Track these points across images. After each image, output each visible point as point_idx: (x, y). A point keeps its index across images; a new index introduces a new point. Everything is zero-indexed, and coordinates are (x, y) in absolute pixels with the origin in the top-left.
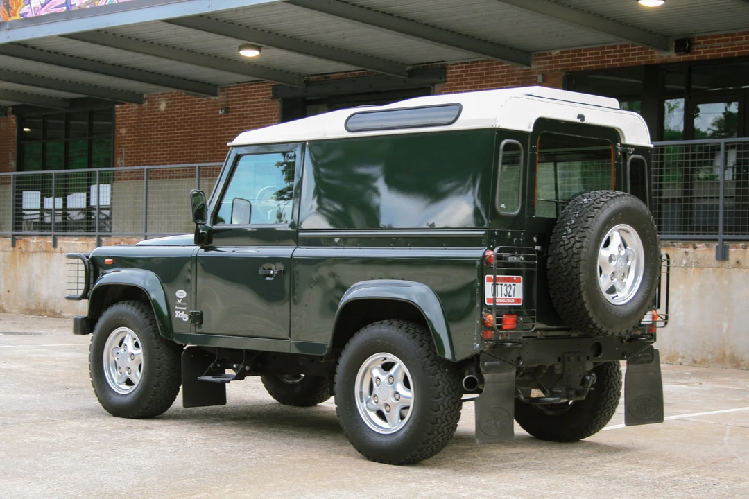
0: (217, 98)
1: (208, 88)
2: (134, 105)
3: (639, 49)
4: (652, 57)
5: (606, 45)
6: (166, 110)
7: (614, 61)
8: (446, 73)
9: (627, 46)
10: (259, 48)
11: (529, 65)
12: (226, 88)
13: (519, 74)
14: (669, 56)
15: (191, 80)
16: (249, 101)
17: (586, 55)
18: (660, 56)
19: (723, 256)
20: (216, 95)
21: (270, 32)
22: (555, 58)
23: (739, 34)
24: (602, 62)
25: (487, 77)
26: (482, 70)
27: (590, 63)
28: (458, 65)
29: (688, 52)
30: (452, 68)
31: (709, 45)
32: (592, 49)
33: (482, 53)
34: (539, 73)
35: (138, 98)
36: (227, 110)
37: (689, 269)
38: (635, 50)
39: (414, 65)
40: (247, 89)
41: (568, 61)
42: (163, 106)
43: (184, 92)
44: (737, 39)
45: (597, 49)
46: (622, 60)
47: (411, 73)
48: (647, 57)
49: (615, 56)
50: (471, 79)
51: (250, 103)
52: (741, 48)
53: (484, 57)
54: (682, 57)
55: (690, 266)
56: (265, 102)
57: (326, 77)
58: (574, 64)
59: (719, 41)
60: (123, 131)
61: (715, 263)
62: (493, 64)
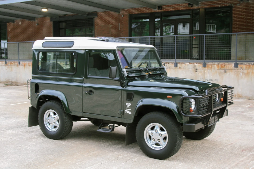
0: (35, 21)
1: (33, 19)
2: (12, 23)
3: (148, 9)
4: (152, 11)
5: (140, 7)
6: (21, 24)
7: (142, 12)
8: (97, 14)
9: (145, 8)
10: (47, 9)
11: (119, 12)
12: (37, 18)
13: (117, 15)
14: (156, 11)
15: (28, 16)
16: (44, 22)
17: (134, 10)
18: (154, 10)
19: (176, 65)
20: (35, 20)
21: (50, 5)
22: (126, 10)
23: (174, 5)
24: (139, 12)
25: (108, 16)
26: (107, 14)
27: (136, 12)
28: (101, 12)
29: (161, 9)
30: (99, 13)
31: (166, 8)
32: (136, 8)
33: (105, 9)
34: (122, 15)
35: (13, 21)
36: (38, 24)
37: (167, 69)
38: (147, 9)
39: (88, 12)
40: (43, 18)
41: (130, 11)
42: (20, 23)
43: (26, 20)
44: (173, 6)
45: (137, 8)
46: (144, 11)
47: (88, 14)
48: (150, 11)
49: (142, 10)
50: (104, 16)
51: (45, 22)
52: (174, 9)
53: (106, 10)
54: (159, 11)
55: (168, 68)
56: (48, 22)
57: (65, 15)
58: (131, 12)
59: (169, 7)
60: (9, 30)
61: (174, 67)
62: (110, 12)
